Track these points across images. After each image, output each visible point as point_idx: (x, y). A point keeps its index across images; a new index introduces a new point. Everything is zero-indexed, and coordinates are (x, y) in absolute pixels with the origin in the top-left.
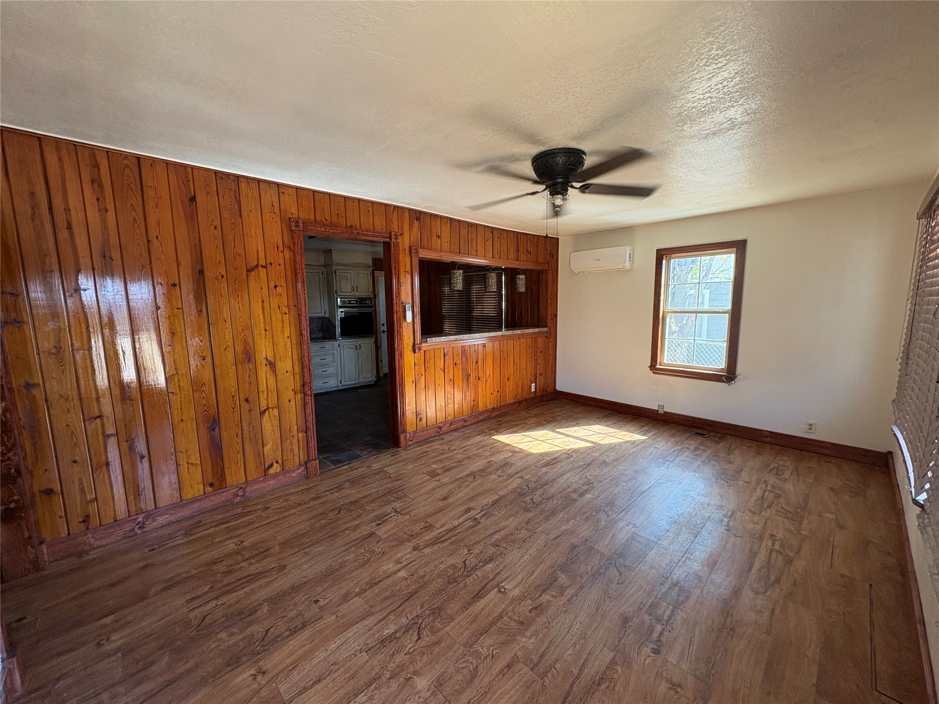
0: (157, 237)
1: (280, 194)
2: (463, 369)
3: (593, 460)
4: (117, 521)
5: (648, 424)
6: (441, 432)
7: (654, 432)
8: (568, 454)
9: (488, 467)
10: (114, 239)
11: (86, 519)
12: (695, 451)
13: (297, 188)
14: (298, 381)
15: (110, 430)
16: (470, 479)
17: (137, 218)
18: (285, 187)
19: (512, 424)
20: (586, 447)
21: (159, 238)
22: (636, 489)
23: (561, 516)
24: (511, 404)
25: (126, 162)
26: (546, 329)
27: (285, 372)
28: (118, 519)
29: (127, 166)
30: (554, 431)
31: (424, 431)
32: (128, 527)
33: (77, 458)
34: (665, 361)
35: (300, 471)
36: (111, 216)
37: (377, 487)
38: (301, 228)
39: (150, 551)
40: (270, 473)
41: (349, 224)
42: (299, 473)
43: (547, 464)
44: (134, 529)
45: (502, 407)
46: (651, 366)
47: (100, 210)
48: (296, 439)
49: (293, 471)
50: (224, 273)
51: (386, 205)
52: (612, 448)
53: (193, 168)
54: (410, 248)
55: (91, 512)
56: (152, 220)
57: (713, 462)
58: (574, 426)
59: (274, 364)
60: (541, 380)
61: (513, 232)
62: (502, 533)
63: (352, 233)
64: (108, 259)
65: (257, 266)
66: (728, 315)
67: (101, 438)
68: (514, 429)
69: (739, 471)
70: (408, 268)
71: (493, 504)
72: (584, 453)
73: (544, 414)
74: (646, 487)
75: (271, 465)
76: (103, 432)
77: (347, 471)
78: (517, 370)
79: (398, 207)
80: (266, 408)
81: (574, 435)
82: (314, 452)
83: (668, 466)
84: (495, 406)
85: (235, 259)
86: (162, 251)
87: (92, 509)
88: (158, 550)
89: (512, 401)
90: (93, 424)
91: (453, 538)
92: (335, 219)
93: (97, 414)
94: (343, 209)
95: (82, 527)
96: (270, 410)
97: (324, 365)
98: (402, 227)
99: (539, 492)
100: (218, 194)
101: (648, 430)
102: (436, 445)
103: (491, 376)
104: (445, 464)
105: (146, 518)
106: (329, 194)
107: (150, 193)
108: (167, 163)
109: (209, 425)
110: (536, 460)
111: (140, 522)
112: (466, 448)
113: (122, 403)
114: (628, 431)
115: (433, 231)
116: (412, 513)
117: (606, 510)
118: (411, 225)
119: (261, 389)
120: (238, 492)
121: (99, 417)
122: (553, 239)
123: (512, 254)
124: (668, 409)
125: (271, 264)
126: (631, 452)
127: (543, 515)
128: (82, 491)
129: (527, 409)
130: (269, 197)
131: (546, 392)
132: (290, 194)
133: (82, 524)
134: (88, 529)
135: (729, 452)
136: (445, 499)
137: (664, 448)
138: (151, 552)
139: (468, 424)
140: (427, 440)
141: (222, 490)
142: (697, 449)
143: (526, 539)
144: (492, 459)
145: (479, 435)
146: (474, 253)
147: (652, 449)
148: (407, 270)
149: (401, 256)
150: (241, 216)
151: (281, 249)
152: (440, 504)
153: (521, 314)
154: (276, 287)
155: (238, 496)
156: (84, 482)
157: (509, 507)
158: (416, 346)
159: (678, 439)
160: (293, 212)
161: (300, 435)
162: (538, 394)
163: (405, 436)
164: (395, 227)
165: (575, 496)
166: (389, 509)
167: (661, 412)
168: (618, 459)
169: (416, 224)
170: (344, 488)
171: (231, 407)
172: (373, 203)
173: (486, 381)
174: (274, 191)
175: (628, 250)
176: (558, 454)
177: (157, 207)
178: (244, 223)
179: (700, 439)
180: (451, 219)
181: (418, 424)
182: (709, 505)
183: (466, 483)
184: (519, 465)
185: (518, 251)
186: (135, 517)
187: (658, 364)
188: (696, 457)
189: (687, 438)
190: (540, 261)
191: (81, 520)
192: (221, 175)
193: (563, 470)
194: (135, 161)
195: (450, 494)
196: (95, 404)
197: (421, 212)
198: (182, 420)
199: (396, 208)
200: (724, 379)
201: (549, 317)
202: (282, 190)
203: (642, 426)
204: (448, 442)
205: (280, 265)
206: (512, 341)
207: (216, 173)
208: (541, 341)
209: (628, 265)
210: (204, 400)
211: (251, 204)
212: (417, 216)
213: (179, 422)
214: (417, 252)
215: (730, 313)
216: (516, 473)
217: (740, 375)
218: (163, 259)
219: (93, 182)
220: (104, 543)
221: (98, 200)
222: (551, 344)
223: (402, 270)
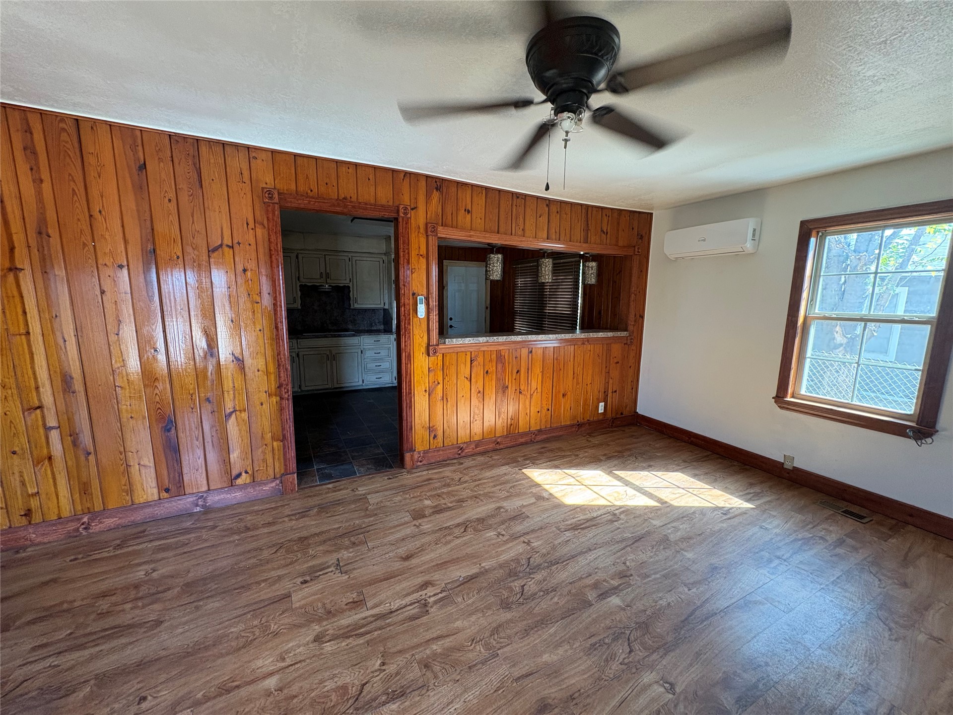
0: (100, 212)
1: (251, 159)
2: (498, 380)
3: (648, 533)
4: (61, 518)
5: (762, 482)
6: (463, 454)
7: (768, 499)
8: (615, 515)
9: (493, 516)
10: (51, 215)
11: (28, 513)
12: (835, 547)
13: (273, 152)
14: (273, 382)
15: (52, 422)
16: (457, 532)
17: (77, 191)
18: (257, 151)
19: (559, 454)
20: (647, 507)
21: (103, 213)
22: (701, 606)
23: (552, 630)
24: (567, 427)
25: (62, 125)
26: (624, 334)
27: (256, 370)
28: (63, 517)
29: (64, 129)
30: (610, 473)
31: (438, 451)
32: (72, 526)
33: (16, 449)
34: (803, 391)
35: (274, 484)
36: (46, 187)
37: (342, 522)
38: (276, 200)
39: (71, 561)
40: (237, 483)
41: (342, 196)
42: (272, 487)
43: (575, 528)
44: (78, 528)
45: (552, 429)
46: (777, 396)
47: (34, 181)
48: (270, 448)
49: (265, 484)
50: (180, 254)
51: (394, 171)
52: (687, 515)
53: (142, 130)
54: (426, 224)
55: (33, 506)
56: (94, 192)
57: (866, 576)
58: (643, 469)
59: (243, 362)
60: (613, 399)
61: (581, 205)
62: (447, 642)
63: (346, 206)
64: (44, 236)
65: (221, 245)
66: (929, 326)
67: (42, 431)
68: (556, 463)
69: (921, 608)
70: (423, 250)
71: (466, 582)
72: (640, 516)
73: (609, 445)
74: (722, 604)
75: (239, 475)
76: (44, 425)
77: (329, 492)
78: (578, 383)
79: (411, 173)
80: (232, 410)
81: (637, 483)
82: (293, 465)
83: (775, 568)
84: (543, 427)
85: (194, 238)
86: (107, 228)
87: (34, 503)
88: (81, 561)
89: (568, 423)
90: (33, 415)
91: (376, 633)
92: (323, 189)
93: (37, 404)
94: (334, 175)
95: (24, 521)
96: (238, 413)
97: (379, 359)
98: (416, 199)
99: (539, 576)
100: (172, 161)
101: (759, 493)
102: (447, 472)
103: (539, 390)
104: (443, 501)
105: (92, 519)
106: (316, 158)
107: (90, 160)
108: (111, 125)
109: (164, 425)
110: (562, 516)
111: (85, 522)
112: (482, 481)
113: (64, 394)
114: (725, 489)
115: (460, 204)
116: (355, 573)
117: (632, 638)
118: (428, 196)
119: (225, 389)
120: (198, 502)
121: (39, 407)
122: (643, 215)
123: (578, 233)
124: (800, 464)
125: (239, 243)
126: (717, 528)
127: (525, 622)
128: (23, 483)
129: (590, 435)
130: (237, 163)
131: (622, 414)
132: (264, 159)
133: (24, 518)
134: (30, 523)
135: (906, 561)
136: (407, 558)
137: (777, 531)
138: (73, 563)
139: (501, 446)
140: (442, 463)
141: (178, 498)
142: (840, 543)
143: (475, 665)
144: (505, 504)
145: (508, 464)
146: (520, 232)
147: (756, 529)
148: (422, 253)
149: (413, 236)
150: (201, 187)
151: (251, 225)
152: (398, 565)
153: (600, 313)
154: (245, 270)
155: (197, 505)
156: (25, 475)
157: (483, 594)
158: (431, 348)
159: (809, 517)
160: (268, 181)
161: (275, 444)
162: (609, 415)
163: (412, 456)
164: (406, 200)
165: (591, 596)
166: (332, 559)
167: (788, 465)
168: (690, 538)
169: (436, 195)
170: (307, 516)
171: (190, 407)
172: (375, 168)
173: (531, 395)
174: (243, 155)
175: (751, 223)
176: (599, 513)
177: (99, 177)
178: (205, 195)
179: (850, 524)
180: (487, 189)
181: (432, 442)
182: (839, 675)
183: (449, 538)
184: (535, 521)
185: (587, 230)
186: (80, 516)
187: (789, 395)
188: (834, 559)
189: (827, 519)
190: (621, 243)
191: (23, 513)
192: (176, 138)
193: (593, 541)
194: (71, 123)
195: (420, 552)
196: (34, 394)
197: (443, 180)
198: (131, 417)
199: (408, 175)
200: (911, 434)
201: (632, 317)
202: (254, 154)
203: (751, 485)
204: (465, 470)
205: (250, 245)
206: (572, 347)
207: (170, 136)
208: (616, 349)
209: (749, 246)
210: (157, 396)
211: (214, 172)
212: (438, 184)
213: (128, 419)
214: (435, 230)
215: (935, 324)
216: (524, 534)
217: (944, 430)
218: (107, 237)
219: (25, 149)
220: (46, 540)
221: (31, 169)
222: (632, 354)
223: (413, 253)
